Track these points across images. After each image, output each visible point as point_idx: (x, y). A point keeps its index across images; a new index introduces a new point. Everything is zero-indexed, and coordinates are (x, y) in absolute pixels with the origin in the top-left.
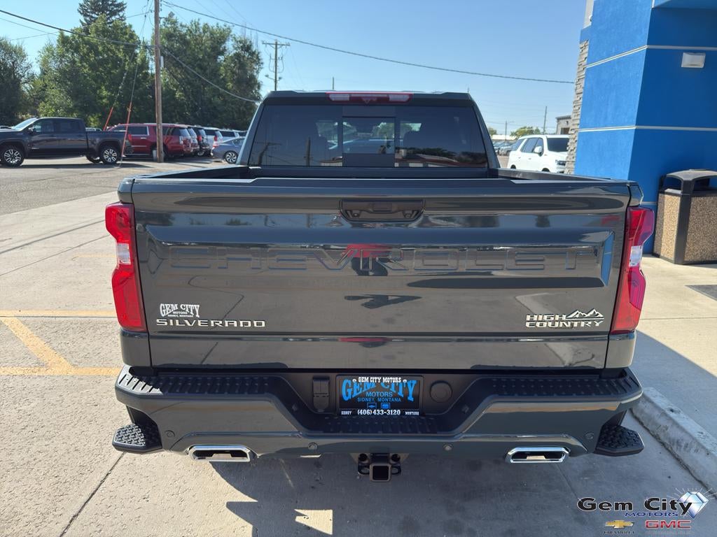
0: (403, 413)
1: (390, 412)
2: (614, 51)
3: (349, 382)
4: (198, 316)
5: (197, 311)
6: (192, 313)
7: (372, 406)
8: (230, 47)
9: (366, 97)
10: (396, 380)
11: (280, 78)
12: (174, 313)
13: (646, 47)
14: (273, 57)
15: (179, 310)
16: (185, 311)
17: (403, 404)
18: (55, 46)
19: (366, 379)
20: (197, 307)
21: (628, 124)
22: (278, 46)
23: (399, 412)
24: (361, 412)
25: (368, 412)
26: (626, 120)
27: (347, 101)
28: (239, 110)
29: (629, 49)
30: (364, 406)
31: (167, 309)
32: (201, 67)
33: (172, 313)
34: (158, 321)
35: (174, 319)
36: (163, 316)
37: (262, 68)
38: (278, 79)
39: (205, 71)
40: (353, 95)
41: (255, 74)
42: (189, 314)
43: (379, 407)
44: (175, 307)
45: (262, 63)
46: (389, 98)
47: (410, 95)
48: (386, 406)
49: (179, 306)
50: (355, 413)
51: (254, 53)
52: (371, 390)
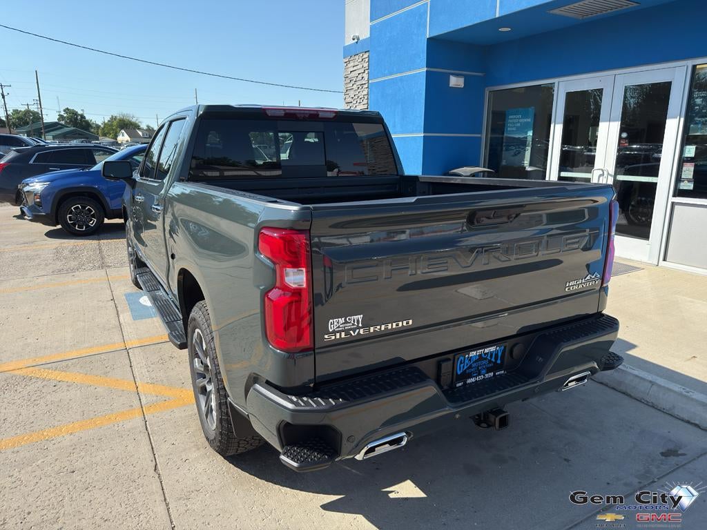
0: (494, 374)
1: (487, 376)
2: (395, 70)
3: (462, 358)
4: (360, 325)
5: (360, 320)
6: (356, 323)
7: (475, 375)
9: (300, 113)
10: (492, 349)
12: (341, 326)
13: (425, 69)
15: (346, 322)
16: (350, 323)
17: (494, 368)
19: (475, 353)
20: (360, 317)
21: (419, 132)
23: (492, 374)
24: (469, 381)
25: (473, 380)
26: (414, 129)
27: (282, 117)
29: (410, 70)
30: (470, 376)
31: (335, 324)
33: (339, 327)
34: (326, 337)
35: (340, 332)
36: (331, 331)
40: (287, 111)
42: (353, 325)
43: (479, 374)
44: (342, 320)
46: (318, 115)
47: (336, 112)
48: (484, 371)
49: (345, 320)
50: (465, 384)
52: (476, 361)
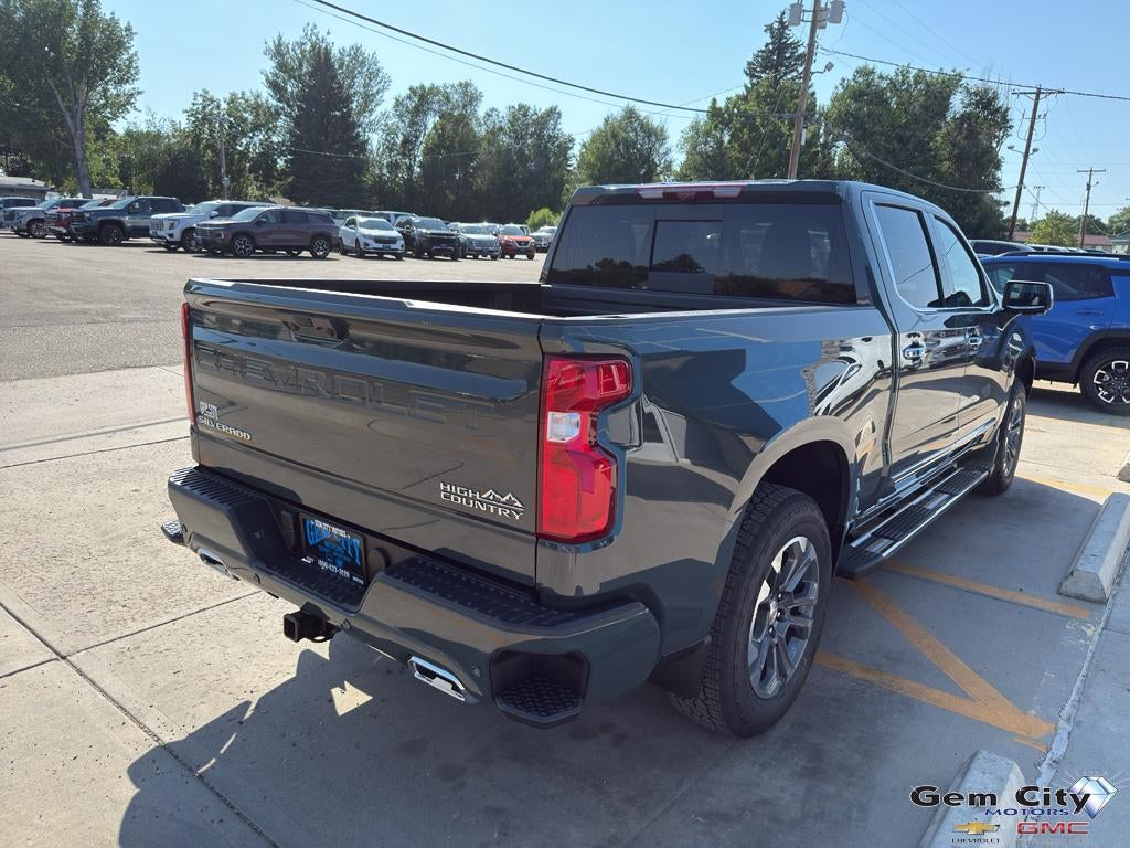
8: (958, 104)
11: (1035, 150)
14: (1029, 114)
18: (702, 123)
22: (1041, 96)
28: (954, 205)
32: (900, 139)
37: (1008, 135)
38: (1031, 152)
39: (906, 144)
41: (995, 145)
45: (1011, 127)
51: (997, 110)
